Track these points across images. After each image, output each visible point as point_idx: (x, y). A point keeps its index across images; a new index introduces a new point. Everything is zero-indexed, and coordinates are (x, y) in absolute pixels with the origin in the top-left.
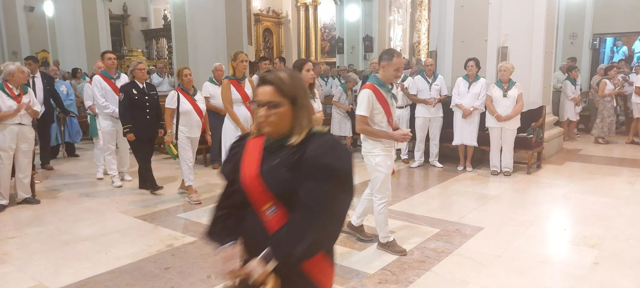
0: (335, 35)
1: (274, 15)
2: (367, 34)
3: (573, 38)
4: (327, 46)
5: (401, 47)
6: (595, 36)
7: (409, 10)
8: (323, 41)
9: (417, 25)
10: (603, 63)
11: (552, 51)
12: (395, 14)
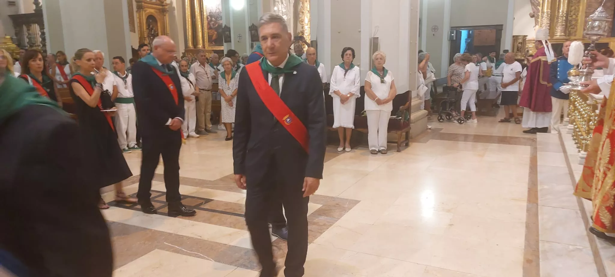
0: (222, 24)
1: (158, 2)
2: (253, 24)
3: (435, 31)
4: (214, 34)
6: (452, 28)
8: (210, 29)
9: (300, 16)
10: (459, 52)
11: (416, 42)
12: (279, 5)
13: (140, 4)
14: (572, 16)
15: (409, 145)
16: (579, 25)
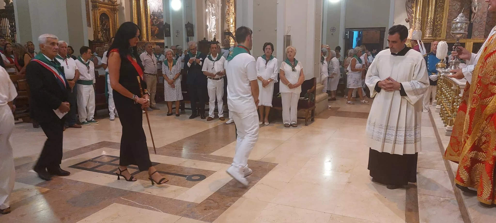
1: (110, 2)
2: (188, 22)
3: (333, 31)
4: (156, 30)
5: (215, 33)
6: (346, 30)
7: (220, 5)
8: (152, 26)
9: (227, 17)
10: (352, 49)
11: (320, 40)
12: (210, 7)
13: (95, 4)
14: (438, 22)
15: (314, 120)
16: (443, 29)
